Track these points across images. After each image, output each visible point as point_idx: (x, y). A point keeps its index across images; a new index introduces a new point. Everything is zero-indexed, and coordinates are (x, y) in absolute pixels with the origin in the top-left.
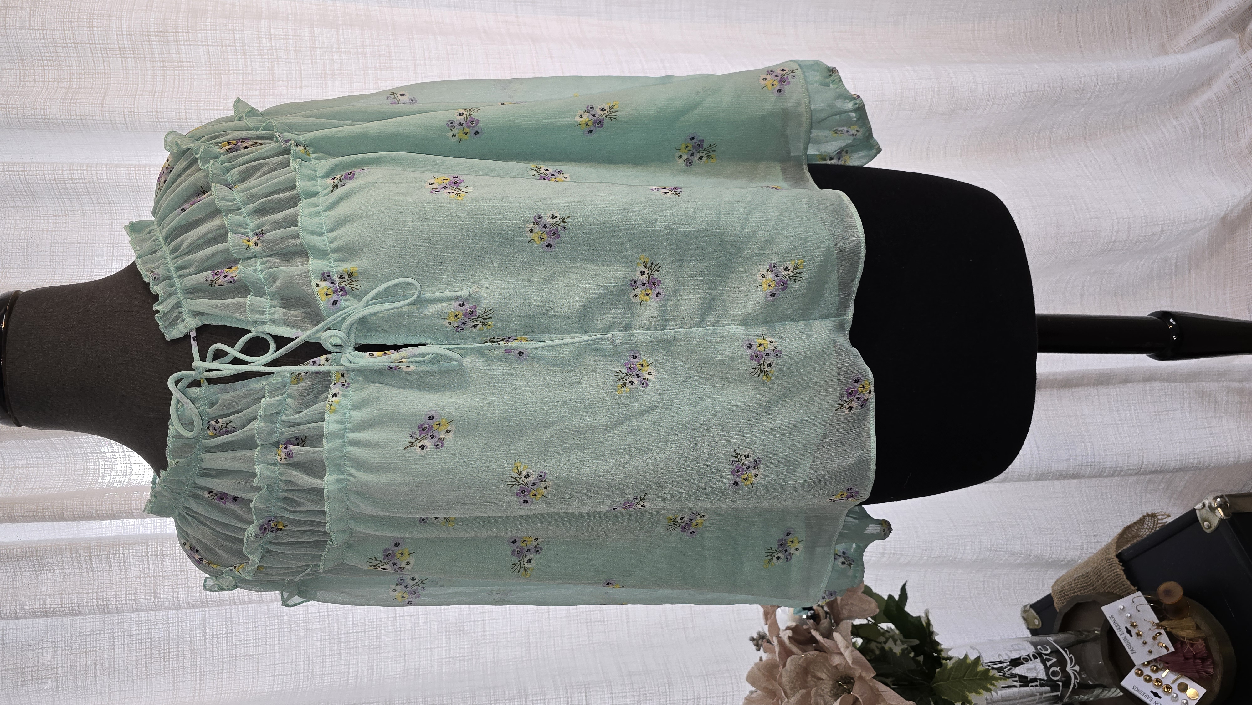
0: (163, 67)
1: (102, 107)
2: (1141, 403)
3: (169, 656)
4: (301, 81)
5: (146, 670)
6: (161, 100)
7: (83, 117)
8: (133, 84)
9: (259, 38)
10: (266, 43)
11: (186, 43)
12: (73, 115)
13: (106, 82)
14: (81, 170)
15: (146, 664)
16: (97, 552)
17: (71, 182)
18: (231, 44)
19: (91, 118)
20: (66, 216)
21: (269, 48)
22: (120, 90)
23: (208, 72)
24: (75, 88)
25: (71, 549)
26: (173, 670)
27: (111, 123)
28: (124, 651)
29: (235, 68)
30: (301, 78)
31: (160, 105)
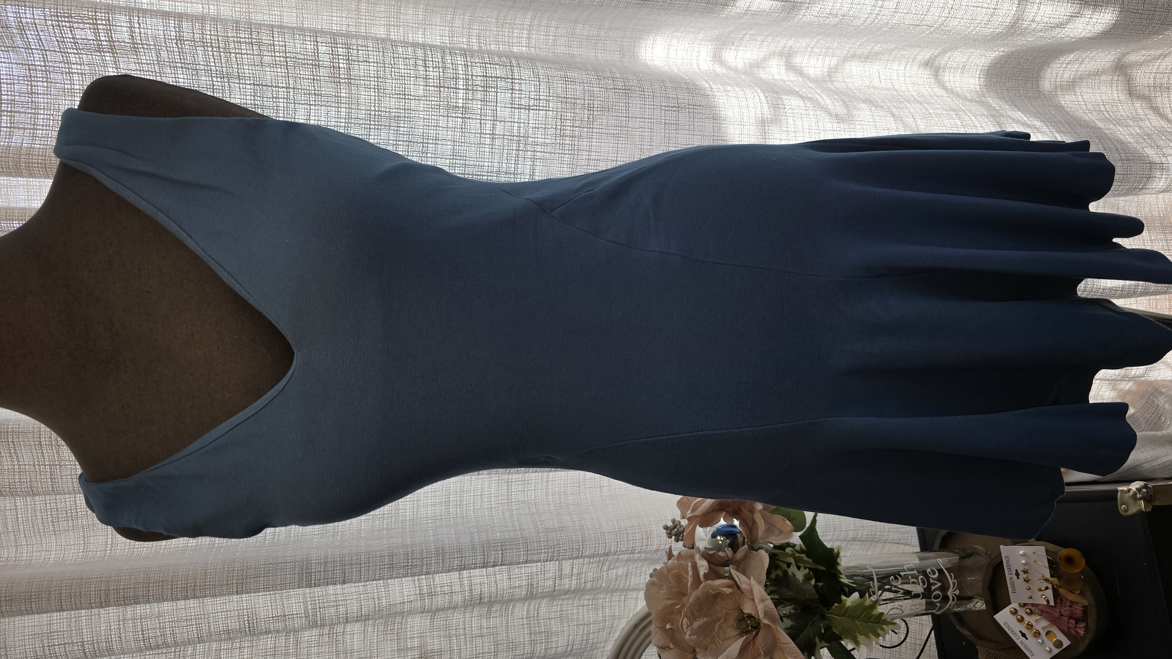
3: (77, 515)
5: (54, 527)
15: (53, 522)
26: (83, 527)
28: (27, 511)
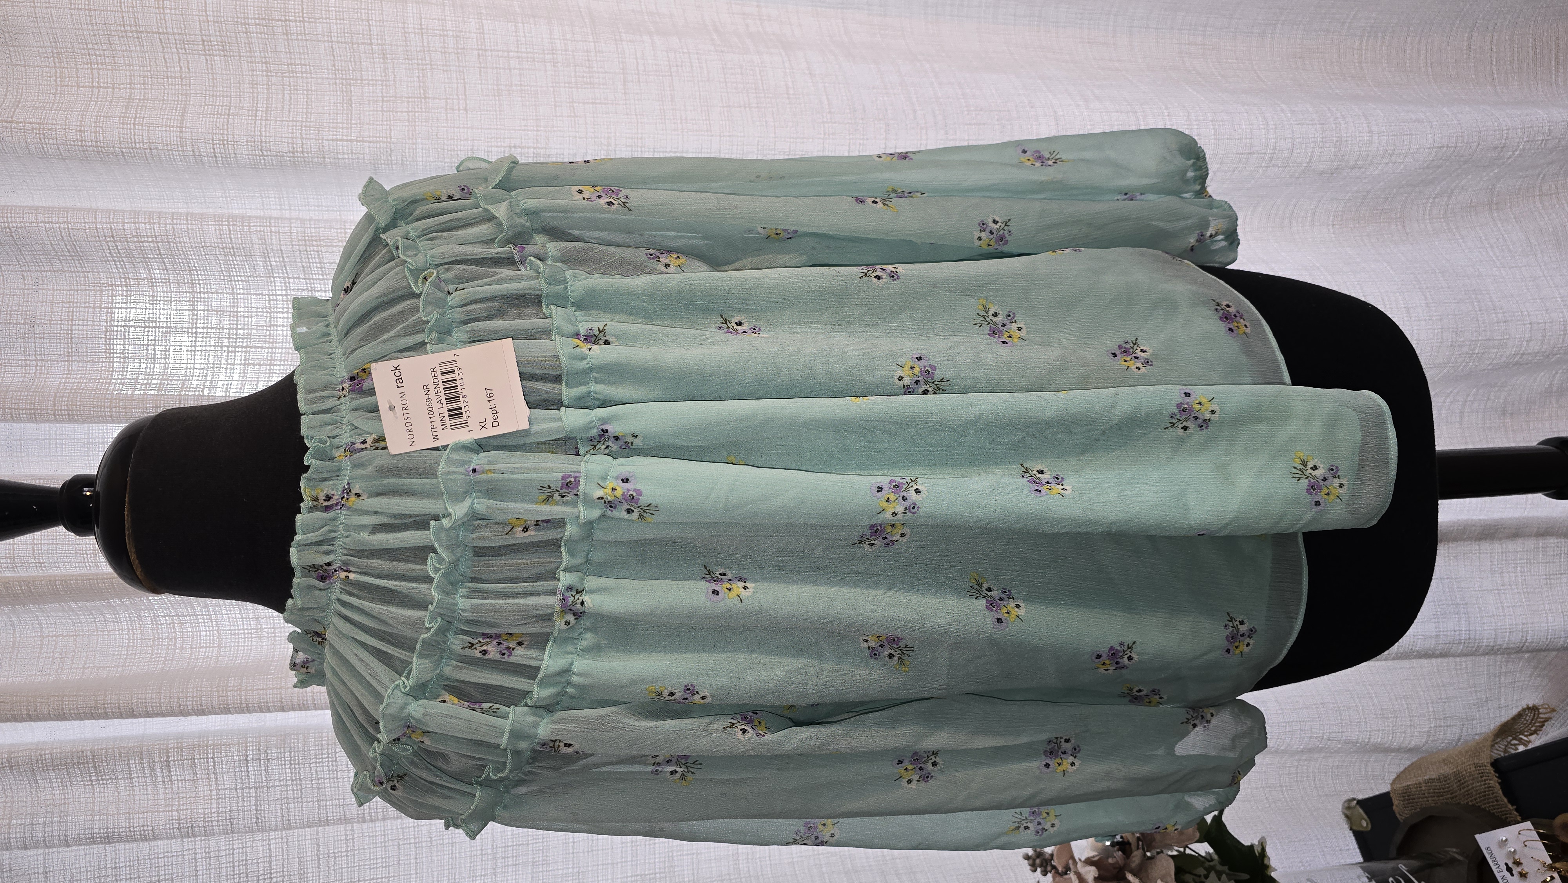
0: (267, 71)
1: (181, 132)
2: (1530, 563)
4: (466, 99)
6: (266, 124)
7: (153, 146)
8: (223, 96)
9: (405, 32)
10: (416, 41)
11: (300, 37)
12: (139, 143)
13: (184, 92)
14: (150, 223)
16: (178, 756)
17: (136, 239)
18: (366, 41)
19: (165, 147)
20: (126, 285)
21: (418, 49)
22: (206, 105)
23: (332, 82)
24: (139, 99)
25: (141, 753)
27: (194, 155)
29: (370, 77)
30: (466, 95)
31: (265, 132)
